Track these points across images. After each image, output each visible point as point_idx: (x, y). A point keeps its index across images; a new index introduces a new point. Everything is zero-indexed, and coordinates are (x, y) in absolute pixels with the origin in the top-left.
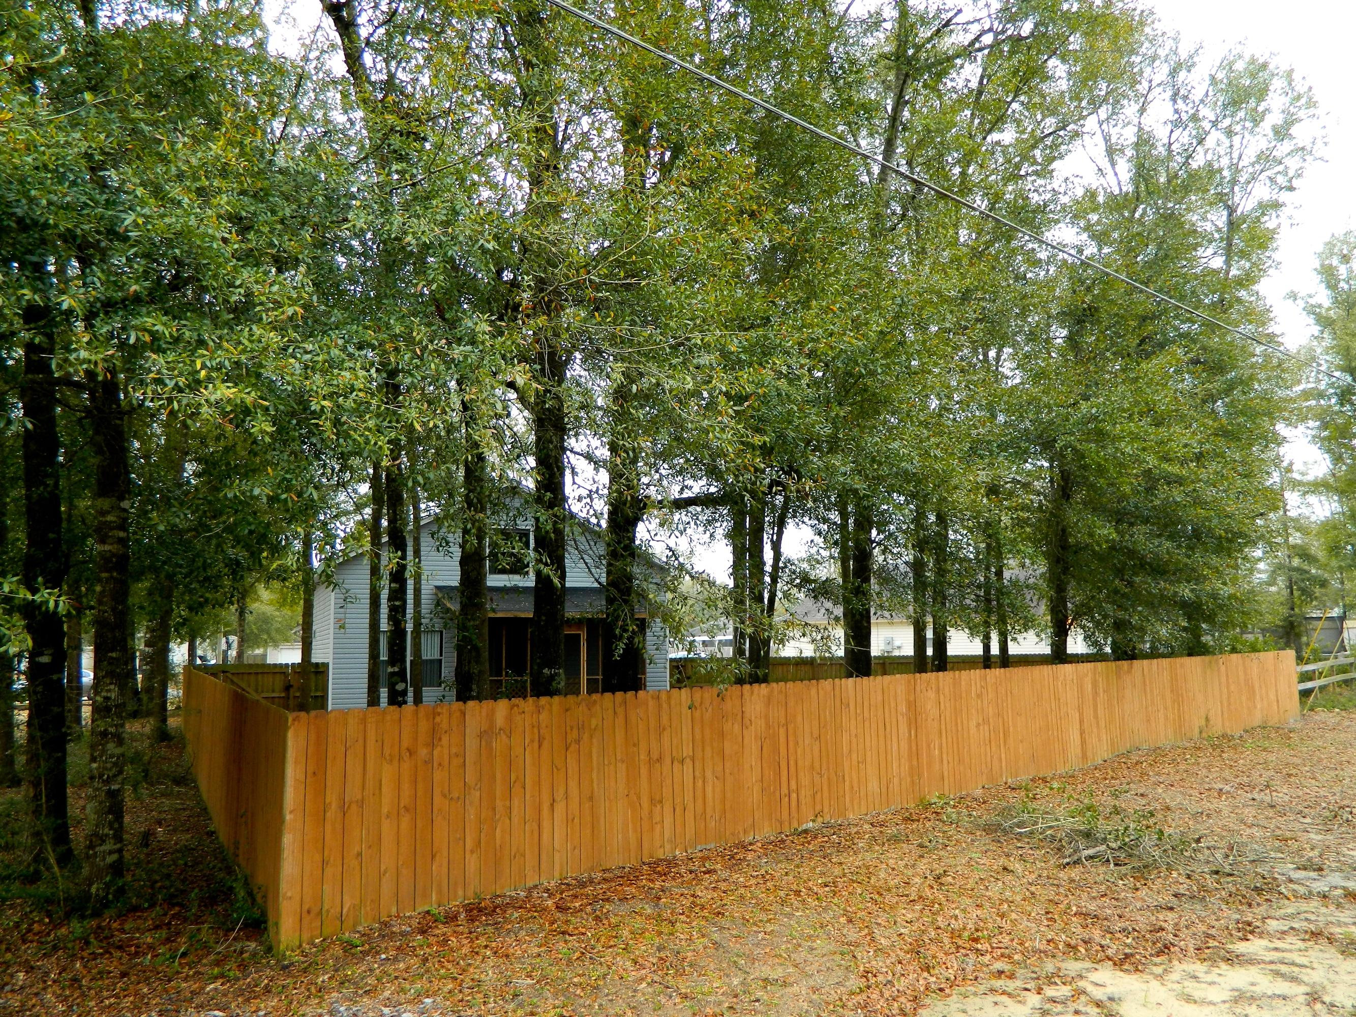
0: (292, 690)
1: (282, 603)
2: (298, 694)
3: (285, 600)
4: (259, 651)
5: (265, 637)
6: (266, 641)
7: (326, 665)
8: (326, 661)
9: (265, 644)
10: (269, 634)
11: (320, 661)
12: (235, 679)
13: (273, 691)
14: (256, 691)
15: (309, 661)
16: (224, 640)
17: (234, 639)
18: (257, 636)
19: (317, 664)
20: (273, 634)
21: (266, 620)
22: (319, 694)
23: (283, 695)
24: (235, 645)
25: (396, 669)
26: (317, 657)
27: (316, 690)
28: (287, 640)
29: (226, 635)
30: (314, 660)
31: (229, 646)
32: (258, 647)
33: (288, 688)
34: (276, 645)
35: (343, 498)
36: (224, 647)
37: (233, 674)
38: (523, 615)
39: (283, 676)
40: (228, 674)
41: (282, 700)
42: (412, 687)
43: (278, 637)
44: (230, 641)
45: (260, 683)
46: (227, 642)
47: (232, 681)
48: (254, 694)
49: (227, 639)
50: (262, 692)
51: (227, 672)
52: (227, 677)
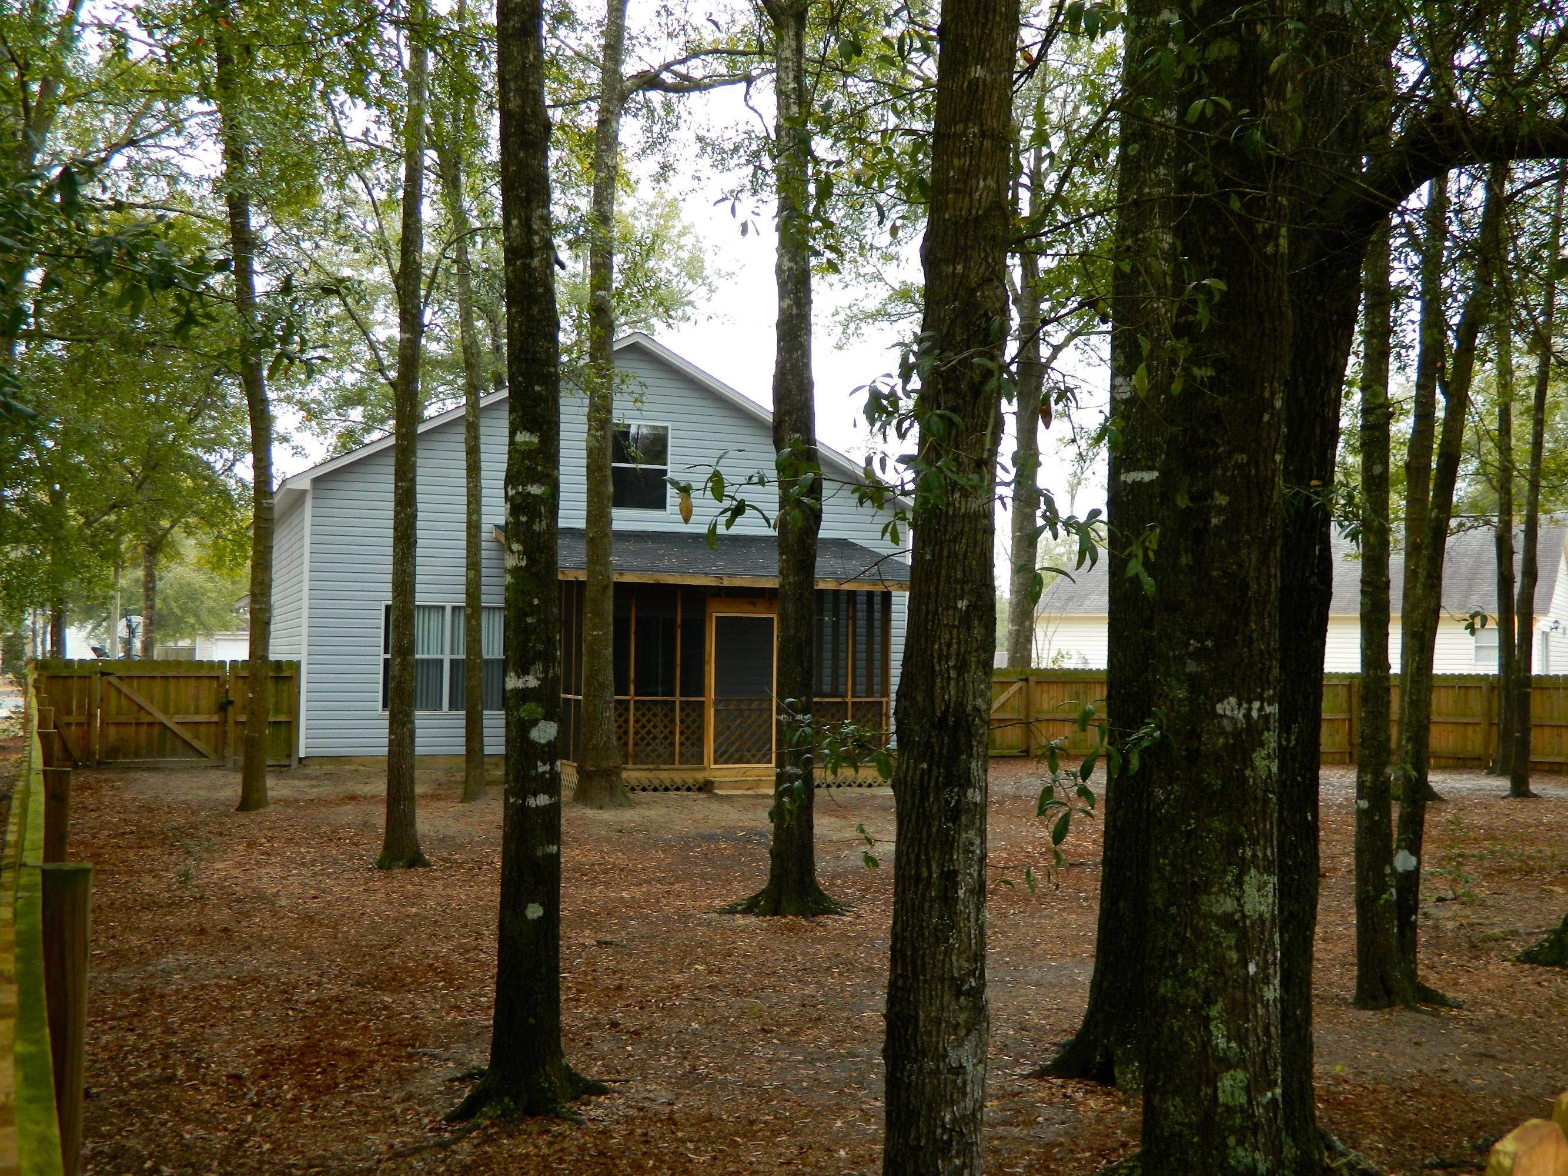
0: (231, 709)
1: (217, 563)
2: (243, 718)
3: (220, 559)
4: (184, 643)
5: (192, 621)
6: (193, 626)
7: (296, 666)
8: (294, 658)
9: (193, 632)
10: (198, 617)
11: (284, 658)
12: (125, 689)
13: (197, 712)
14: (165, 710)
15: (264, 658)
16: (124, 622)
17: (137, 620)
18: (179, 620)
19: (278, 663)
20: (204, 616)
21: (191, 595)
22: (282, 718)
23: (215, 718)
24: (140, 631)
25: (532, 682)
26: (278, 651)
27: (277, 711)
28: (225, 626)
29: (126, 614)
30: (272, 657)
31: (132, 631)
32: (182, 638)
33: (224, 706)
34: (209, 634)
35: (334, 311)
36: (125, 633)
37: (120, 678)
38: (671, 580)
39: (215, 684)
40: (111, 678)
41: (213, 729)
42: (451, 708)
43: (212, 621)
44: (134, 625)
45: (173, 696)
46: (129, 626)
47: (119, 691)
48: (161, 717)
49: (129, 621)
50: (177, 713)
51: (109, 674)
52: (110, 683)
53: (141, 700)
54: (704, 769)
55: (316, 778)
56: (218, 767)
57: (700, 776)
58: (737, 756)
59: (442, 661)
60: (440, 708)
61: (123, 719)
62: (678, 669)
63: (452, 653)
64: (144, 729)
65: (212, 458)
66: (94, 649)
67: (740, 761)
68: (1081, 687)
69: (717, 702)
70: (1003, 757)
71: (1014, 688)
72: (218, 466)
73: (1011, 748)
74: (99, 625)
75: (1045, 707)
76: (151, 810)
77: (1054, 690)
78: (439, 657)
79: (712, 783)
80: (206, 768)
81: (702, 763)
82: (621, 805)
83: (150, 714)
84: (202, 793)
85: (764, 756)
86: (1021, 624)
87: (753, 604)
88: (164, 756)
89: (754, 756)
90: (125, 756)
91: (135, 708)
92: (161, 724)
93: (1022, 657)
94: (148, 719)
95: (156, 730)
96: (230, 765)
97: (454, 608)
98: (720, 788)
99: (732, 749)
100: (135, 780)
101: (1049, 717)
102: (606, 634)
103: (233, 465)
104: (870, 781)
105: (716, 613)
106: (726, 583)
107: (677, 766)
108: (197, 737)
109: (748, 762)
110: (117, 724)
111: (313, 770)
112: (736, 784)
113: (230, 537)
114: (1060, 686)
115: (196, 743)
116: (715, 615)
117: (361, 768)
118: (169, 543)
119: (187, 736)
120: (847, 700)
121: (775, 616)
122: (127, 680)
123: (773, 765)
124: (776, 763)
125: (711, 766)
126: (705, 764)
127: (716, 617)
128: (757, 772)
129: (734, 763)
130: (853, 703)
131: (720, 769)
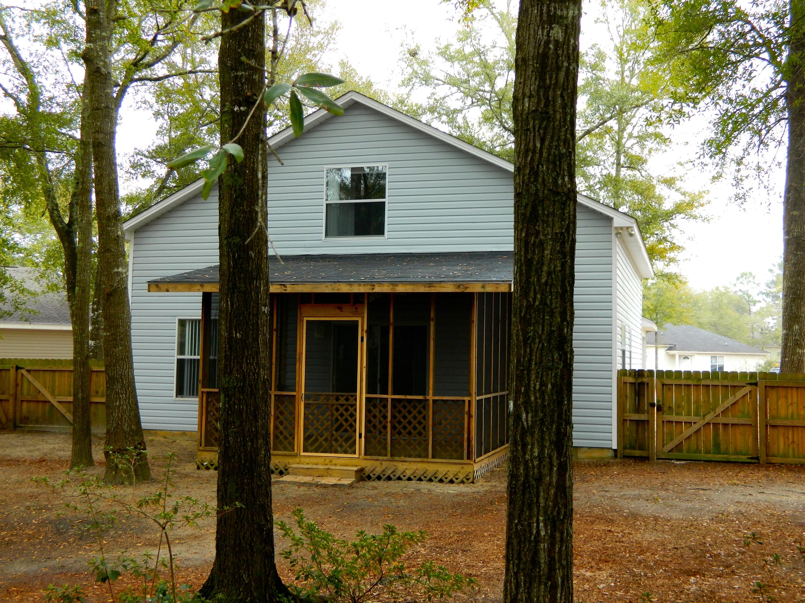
12: (30, 378)
37: (28, 371)
40: (22, 371)
45: (57, 384)
47: (27, 380)
48: (49, 398)
50: (59, 395)
51: (22, 368)
52: (22, 374)
53: (39, 386)
54: (293, 456)
57: (292, 462)
58: (327, 445)
61: (29, 398)
64: (40, 405)
67: (328, 450)
69: (307, 397)
70: (728, 462)
73: (738, 453)
81: (293, 450)
83: (43, 395)
85: (349, 447)
88: (51, 424)
89: (339, 446)
90: (31, 422)
91: (36, 391)
92: (49, 402)
94: (42, 399)
95: (46, 406)
99: (322, 439)
107: (272, 451)
108: (67, 411)
109: (336, 452)
110: (27, 401)
115: (68, 416)
116: (306, 319)
119: (63, 410)
120: (428, 398)
121: (359, 319)
122: (32, 372)
123: (357, 456)
124: (360, 454)
125: (302, 454)
126: (296, 451)
127: (307, 321)
128: (341, 461)
129: (322, 452)
130: (434, 401)
131: (309, 456)
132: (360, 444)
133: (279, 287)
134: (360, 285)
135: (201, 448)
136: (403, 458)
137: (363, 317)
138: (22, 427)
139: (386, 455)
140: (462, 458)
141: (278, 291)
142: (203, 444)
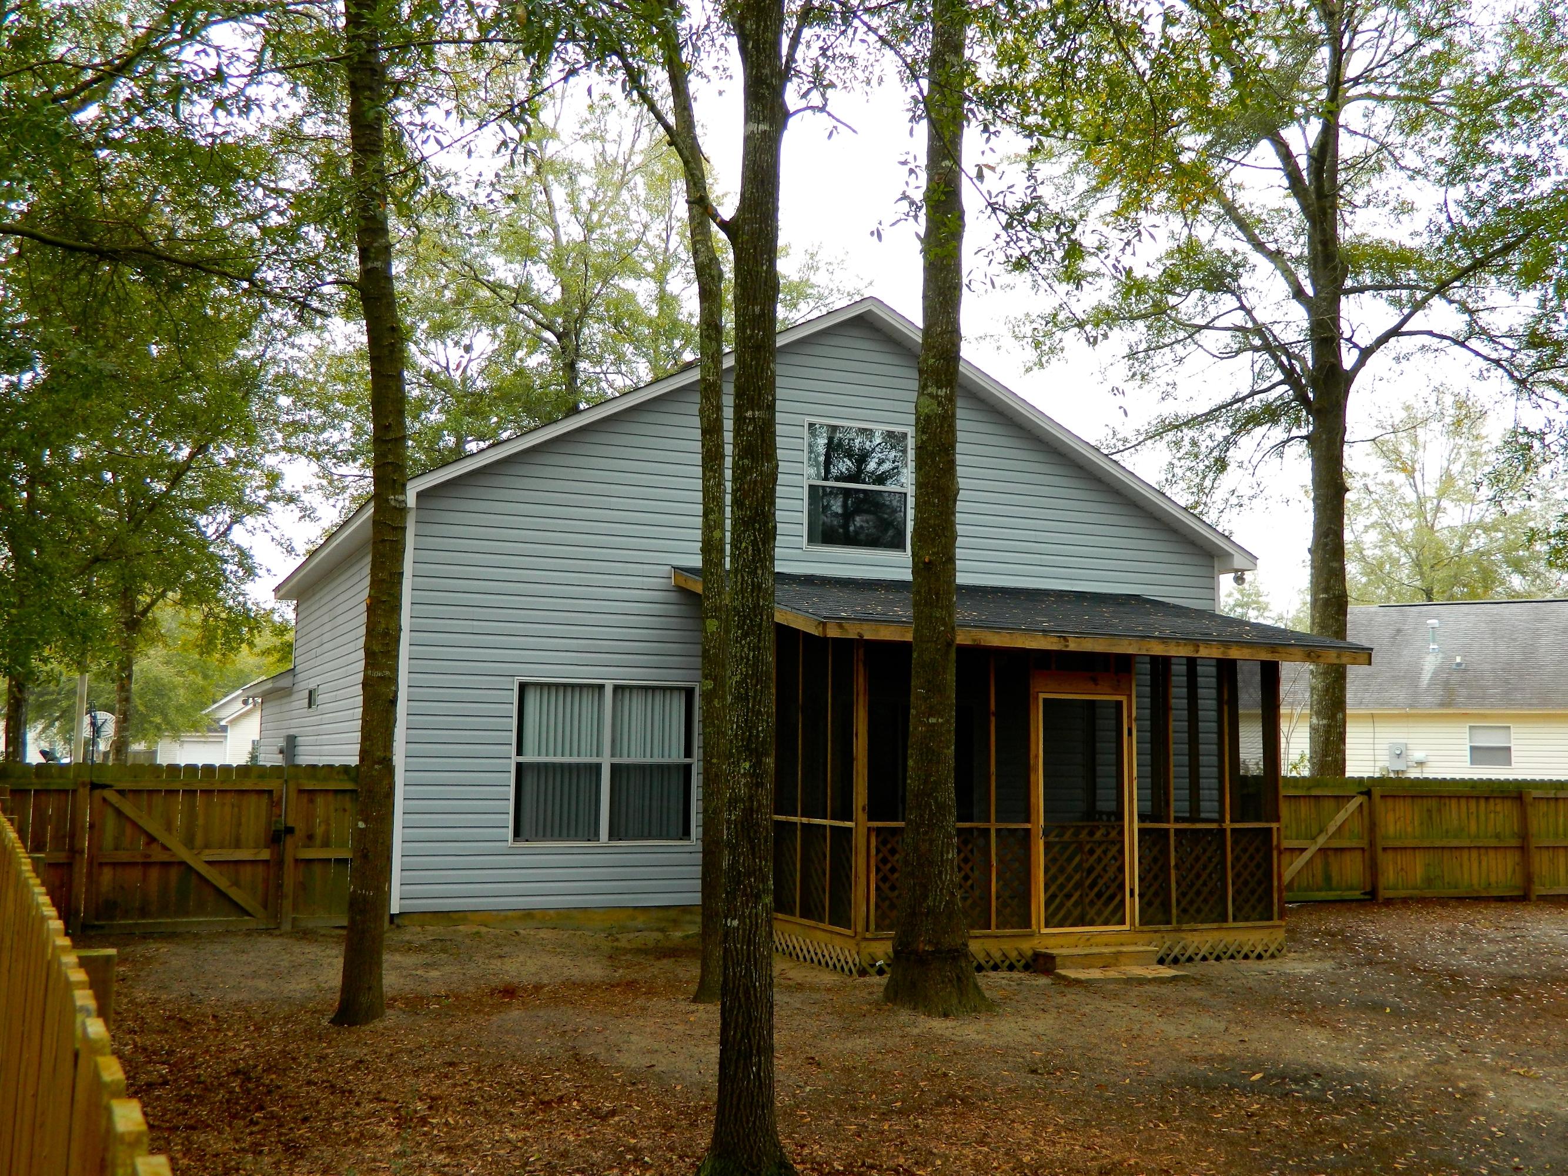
0: (289, 841)
4: (145, 744)
5: (158, 720)
6: (158, 727)
9: (157, 734)
10: (165, 716)
12: (127, 807)
13: (237, 845)
14: (189, 842)
16: (87, 719)
17: (108, 721)
18: (144, 719)
20: (172, 715)
21: (159, 689)
23: (265, 855)
24: (109, 729)
29: (90, 711)
31: (96, 728)
32: (144, 738)
33: (278, 836)
36: (87, 732)
37: (121, 792)
38: (995, 640)
39: (265, 799)
40: (108, 794)
41: (260, 869)
42: (612, 836)
43: (180, 720)
44: (99, 723)
45: (200, 821)
46: (93, 724)
47: (119, 813)
48: (184, 854)
49: (94, 718)
50: (207, 846)
51: (104, 786)
52: (104, 800)
53: (153, 827)
54: (1032, 935)
55: (422, 949)
56: (268, 932)
57: (1027, 946)
58: (1076, 913)
59: (598, 766)
60: (596, 836)
61: (123, 856)
62: (993, 778)
63: (613, 755)
64: (154, 874)
65: (203, 521)
66: (44, 753)
67: (1081, 921)
68: (1434, 803)
69: (1047, 831)
70: (1344, 901)
71: (1353, 805)
72: (210, 531)
73: (1351, 888)
74: (51, 725)
75: (1391, 830)
76: (186, 1025)
77: (1403, 808)
78: (594, 760)
79: (1051, 958)
80: (249, 933)
81: (1029, 926)
82: (975, 1009)
83: (165, 848)
84: (262, 984)
85: (1114, 912)
86: (1333, 717)
87: (1095, 681)
88: (187, 914)
89: (1099, 913)
90: (126, 914)
91: (143, 840)
92: (182, 863)
93: (1335, 761)
94: (165, 857)
95: (174, 873)
96: (287, 927)
97: (617, 688)
98: (1064, 967)
99: (1070, 903)
100: (148, 960)
101: (1398, 844)
102: (948, 721)
103: (229, 528)
104: (1259, 949)
105: (1043, 694)
106: (1073, 646)
107: (993, 931)
108: (236, 883)
109: (1092, 923)
110: (114, 865)
111: (412, 934)
112: (1087, 961)
113: (224, 615)
114: (1409, 801)
115: (234, 893)
116: (1042, 696)
117: (483, 930)
118: (149, 623)
119: (222, 882)
120: (1224, 826)
121: (1124, 699)
122: (130, 796)
123: (1127, 927)
124: (1132, 924)
125: (1044, 931)
126: (1034, 927)
127: (1045, 700)
128: (1104, 939)
129: (1072, 925)
130: (1233, 830)
131: (1054, 935)
132: (1133, 906)
133: (1056, 640)
134: (1178, 645)
135: (868, 935)
136: (1192, 925)
137: (1130, 696)
138: (102, 927)
139: (1169, 922)
140: (1271, 919)
141: (1055, 648)
142: (872, 926)
